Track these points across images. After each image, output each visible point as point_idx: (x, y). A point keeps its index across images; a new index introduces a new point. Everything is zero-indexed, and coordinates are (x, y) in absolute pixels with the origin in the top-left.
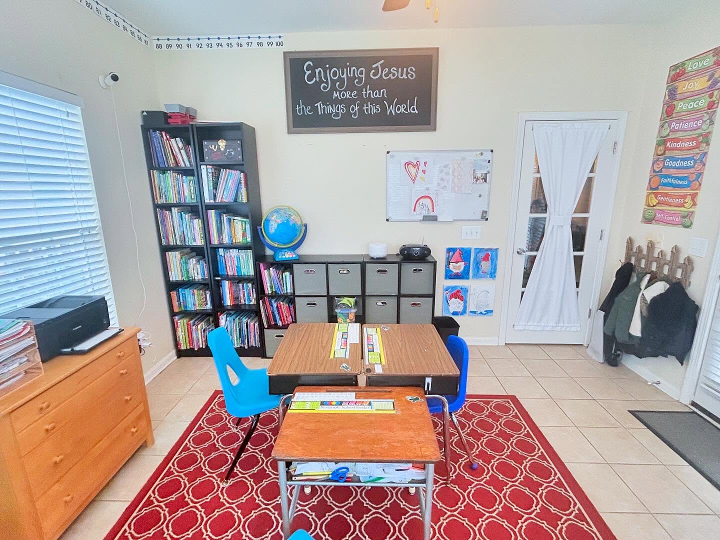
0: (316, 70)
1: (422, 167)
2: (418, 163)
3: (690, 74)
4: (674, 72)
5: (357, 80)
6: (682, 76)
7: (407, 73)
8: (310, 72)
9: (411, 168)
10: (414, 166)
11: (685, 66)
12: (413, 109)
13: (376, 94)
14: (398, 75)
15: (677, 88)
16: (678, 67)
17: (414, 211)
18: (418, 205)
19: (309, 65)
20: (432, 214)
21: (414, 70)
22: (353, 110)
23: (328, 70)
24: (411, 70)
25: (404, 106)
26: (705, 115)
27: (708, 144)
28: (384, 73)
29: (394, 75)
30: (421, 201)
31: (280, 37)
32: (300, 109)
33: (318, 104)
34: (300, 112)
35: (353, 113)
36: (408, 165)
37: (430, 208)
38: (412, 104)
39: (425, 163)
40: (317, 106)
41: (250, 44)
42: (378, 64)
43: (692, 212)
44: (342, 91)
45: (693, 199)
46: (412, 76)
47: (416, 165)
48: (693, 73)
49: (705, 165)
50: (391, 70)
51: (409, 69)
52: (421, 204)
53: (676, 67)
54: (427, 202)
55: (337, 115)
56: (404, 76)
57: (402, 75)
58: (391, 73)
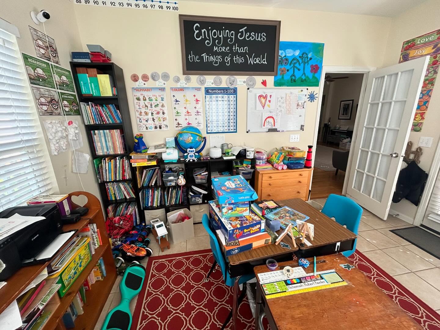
0: (202, 30)
1: (268, 98)
2: (266, 96)
3: (419, 45)
4: (407, 45)
5: (229, 39)
6: (412, 47)
7: (261, 37)
8: (198, 31)
9: (262, 99)
10: (264, 98)
11: (415, 41)
12: (264, 61)
13: (241, 50)
14: (255, 38)
15: (408, 54)
16: (410, 42)
17: (264, 126)
18: (266, 122)
19: (197, 26)
20: (274, 127)
21: (265, 35)
22: (227, 60)
23: (210, 31)
24: (263, 35)
25: (258, 59)
26: (431, 68)
27: (433, 85)
28: (247, 36)
29: (253, 38)
30: (268, 120)
31: (176, 3)
32: (191, 58)
33: (204, 55)
34: (191, 60)
35: (227, 62)
36: (261, 97)
37: (273, 124)
38: (263, 58)
39: (271, 96)
40: (203, 56)
41: (153, 6)
42: (243, 29)
43: (421, 123)
44: (220, 46)
45: (421, 116)
46: (264, 39)
47: (265, 97)
48: (421, 45)
49: (431, 96)
50: (251, 34)
51: (262, 35)
52: (268, 122)
53: (408, 42)
54: (271, 120)
55: (216, 63)
56: (259, 39)
57: (258, 38)
58: (251, 36)
